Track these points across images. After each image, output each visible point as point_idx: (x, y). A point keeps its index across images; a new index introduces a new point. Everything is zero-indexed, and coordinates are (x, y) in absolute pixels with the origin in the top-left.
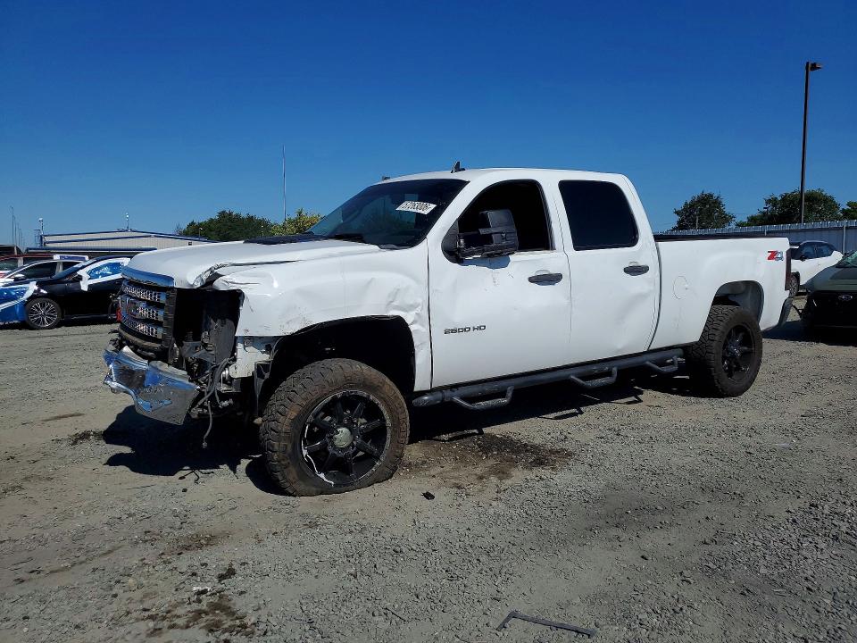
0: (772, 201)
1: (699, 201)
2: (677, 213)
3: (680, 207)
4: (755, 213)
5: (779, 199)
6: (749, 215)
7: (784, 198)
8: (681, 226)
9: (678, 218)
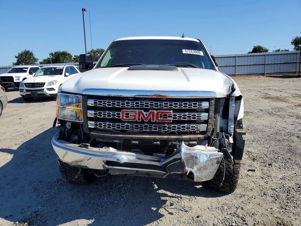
0: (52, 54)
1: (24, 53)
2: (16, 57)
3: (17, 55)
4: (46, 58)
5: (54, 53)
6: (44, 59)
7: (56, 53)
8: (18, 63)
9: (17, 59)
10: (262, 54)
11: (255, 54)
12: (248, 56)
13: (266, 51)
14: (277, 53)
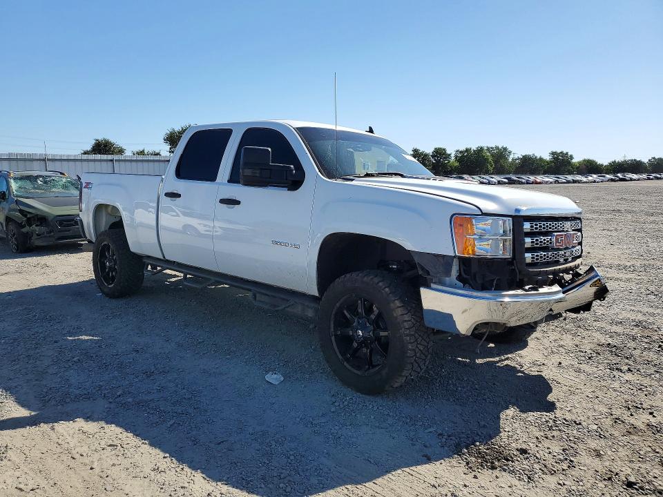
10: (110, 157)
11: (99, 157)
12: (81, 160)
13: (121, 151)
14: (140, 157)
